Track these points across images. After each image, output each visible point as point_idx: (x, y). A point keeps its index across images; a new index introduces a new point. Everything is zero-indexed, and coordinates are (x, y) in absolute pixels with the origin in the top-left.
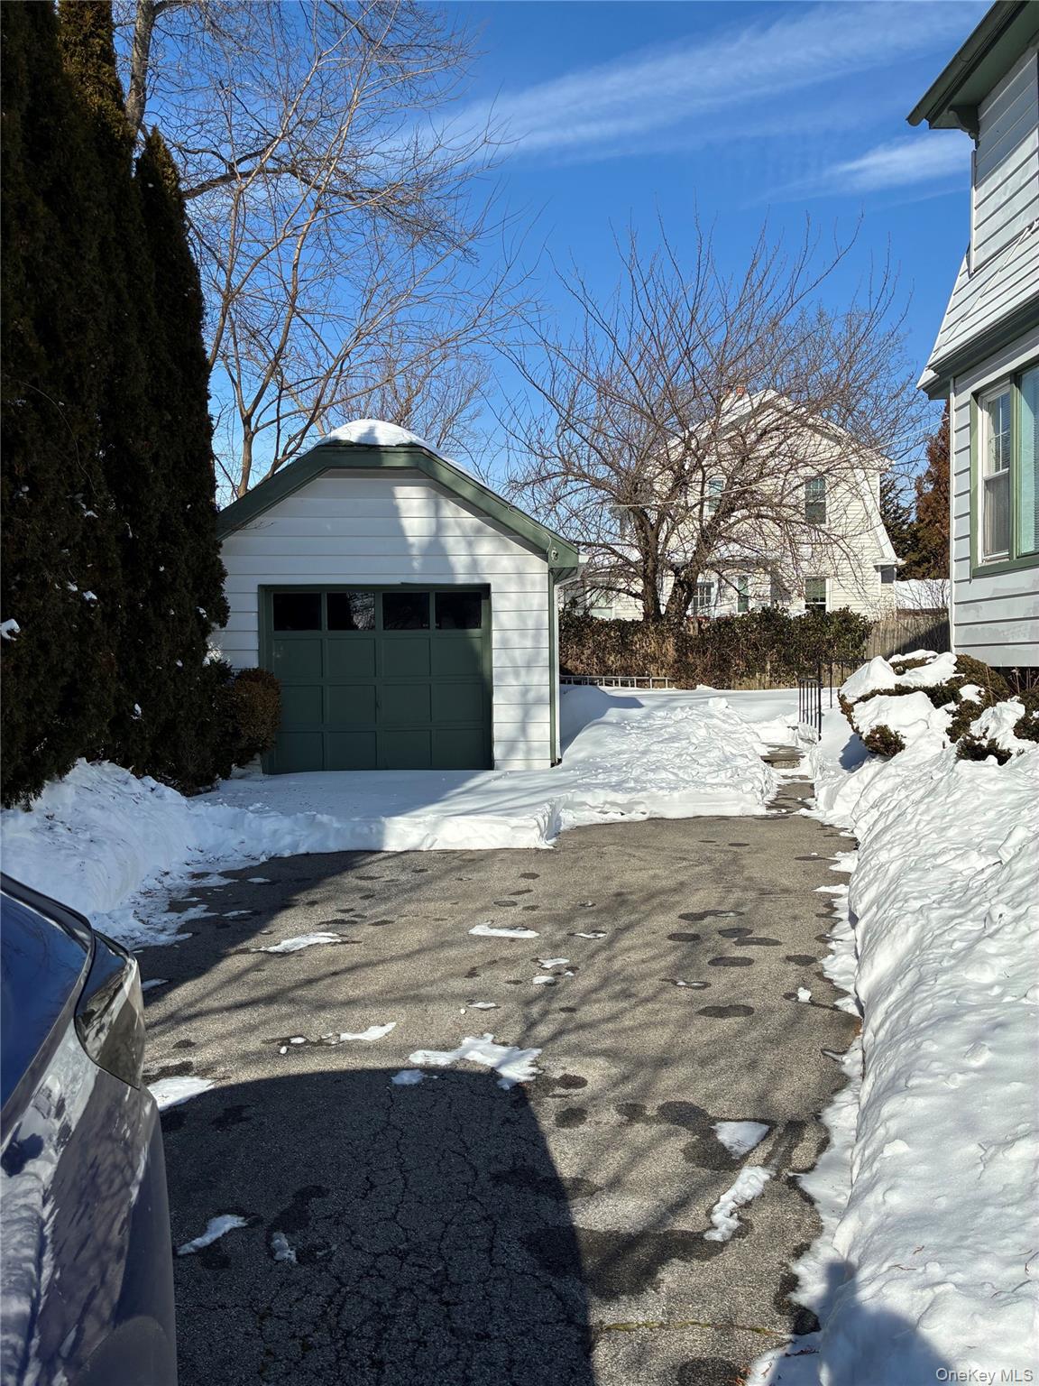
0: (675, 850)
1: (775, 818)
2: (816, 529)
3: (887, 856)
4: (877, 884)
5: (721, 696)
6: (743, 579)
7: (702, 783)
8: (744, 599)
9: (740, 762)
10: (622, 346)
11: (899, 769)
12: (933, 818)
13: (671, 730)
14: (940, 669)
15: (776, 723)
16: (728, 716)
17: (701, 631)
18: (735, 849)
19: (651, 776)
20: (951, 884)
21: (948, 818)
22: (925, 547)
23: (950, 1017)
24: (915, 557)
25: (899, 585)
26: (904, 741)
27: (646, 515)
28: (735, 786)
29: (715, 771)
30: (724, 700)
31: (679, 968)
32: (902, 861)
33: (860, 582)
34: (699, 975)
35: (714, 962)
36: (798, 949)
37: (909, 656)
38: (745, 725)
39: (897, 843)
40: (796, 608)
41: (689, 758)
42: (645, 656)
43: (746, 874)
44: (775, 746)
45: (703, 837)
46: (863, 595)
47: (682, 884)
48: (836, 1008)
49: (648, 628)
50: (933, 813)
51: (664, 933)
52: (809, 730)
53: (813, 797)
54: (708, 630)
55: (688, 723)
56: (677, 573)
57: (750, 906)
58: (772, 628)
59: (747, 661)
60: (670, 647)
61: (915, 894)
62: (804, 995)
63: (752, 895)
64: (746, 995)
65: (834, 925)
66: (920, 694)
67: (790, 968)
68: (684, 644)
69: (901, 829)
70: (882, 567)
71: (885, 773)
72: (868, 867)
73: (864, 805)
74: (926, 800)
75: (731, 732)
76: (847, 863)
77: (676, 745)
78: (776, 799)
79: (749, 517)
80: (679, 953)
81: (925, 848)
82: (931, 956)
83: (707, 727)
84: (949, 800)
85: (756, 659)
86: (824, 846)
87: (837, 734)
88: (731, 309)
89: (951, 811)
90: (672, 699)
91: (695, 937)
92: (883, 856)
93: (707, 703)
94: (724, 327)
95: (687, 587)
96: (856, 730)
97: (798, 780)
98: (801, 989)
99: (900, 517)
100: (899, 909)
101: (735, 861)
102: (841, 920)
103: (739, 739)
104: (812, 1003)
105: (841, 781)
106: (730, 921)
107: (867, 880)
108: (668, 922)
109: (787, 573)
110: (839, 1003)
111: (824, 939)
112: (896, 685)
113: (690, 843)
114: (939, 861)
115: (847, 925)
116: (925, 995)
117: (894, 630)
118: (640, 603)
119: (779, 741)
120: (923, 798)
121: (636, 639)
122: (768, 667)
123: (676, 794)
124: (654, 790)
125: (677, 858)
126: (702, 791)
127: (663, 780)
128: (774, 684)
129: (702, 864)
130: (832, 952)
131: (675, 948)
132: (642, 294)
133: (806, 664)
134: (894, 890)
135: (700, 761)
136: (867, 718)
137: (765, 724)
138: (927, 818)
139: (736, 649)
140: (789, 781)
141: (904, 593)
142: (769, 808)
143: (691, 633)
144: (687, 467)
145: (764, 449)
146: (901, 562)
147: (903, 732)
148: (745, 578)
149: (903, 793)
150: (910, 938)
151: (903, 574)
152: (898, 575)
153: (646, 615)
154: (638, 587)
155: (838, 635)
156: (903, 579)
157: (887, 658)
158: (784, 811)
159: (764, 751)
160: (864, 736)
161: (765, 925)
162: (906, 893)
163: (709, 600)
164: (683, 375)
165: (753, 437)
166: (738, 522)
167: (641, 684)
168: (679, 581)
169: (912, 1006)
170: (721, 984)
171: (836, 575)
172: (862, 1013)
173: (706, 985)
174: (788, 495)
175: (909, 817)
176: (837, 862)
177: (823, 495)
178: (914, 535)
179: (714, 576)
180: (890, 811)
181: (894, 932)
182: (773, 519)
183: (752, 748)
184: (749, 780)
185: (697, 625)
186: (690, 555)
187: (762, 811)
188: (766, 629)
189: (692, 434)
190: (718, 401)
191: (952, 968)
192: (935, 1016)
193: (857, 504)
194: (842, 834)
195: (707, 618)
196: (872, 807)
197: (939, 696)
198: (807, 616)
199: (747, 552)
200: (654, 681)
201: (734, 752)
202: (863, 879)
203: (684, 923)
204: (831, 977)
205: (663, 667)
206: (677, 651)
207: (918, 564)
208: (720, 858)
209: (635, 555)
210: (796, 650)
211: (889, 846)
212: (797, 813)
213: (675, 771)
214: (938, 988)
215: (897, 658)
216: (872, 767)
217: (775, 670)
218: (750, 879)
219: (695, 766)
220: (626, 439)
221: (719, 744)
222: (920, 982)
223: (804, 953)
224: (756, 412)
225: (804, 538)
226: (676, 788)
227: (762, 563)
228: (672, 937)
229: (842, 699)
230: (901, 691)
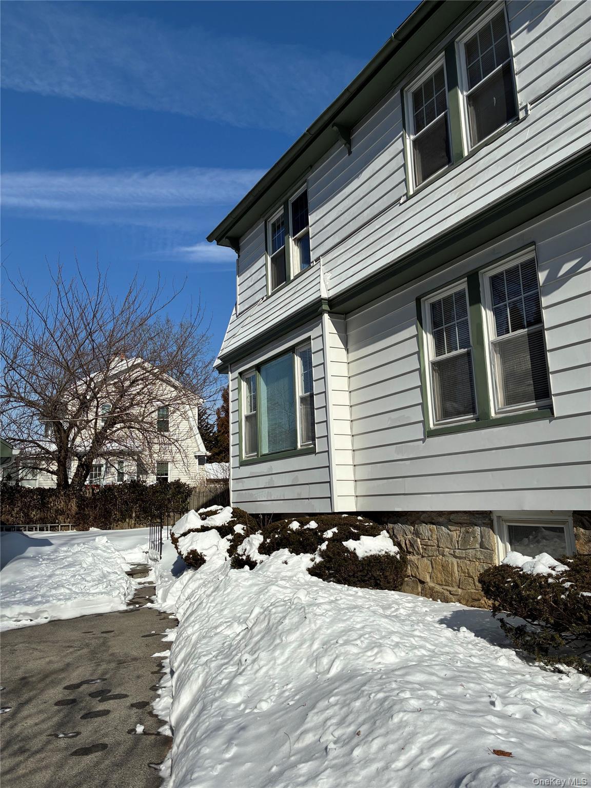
0: (65, 642)
1: (132, 611)
2: (163, 436)
3: (191, 630)
4: (185, 649)
5: (103, 535)
6: (121, 463)
7: (88, 593)
8: (121, 475)
9: (113, 577)
10: (51, 326)
11: (202, 575)
12: (217, 604)
13: (70, 559)
14: (224, 516)
15: (136, 550)
16: (108, 548)
17: (93, 493)
18: (105, 635)
19: (54, 592)
20: (224, 644)
21: (224, 604)
22: (221, 445)
23: (218, 728)
24: (216, 450)
25: (208, 466)
26: (205, 558)
27: (61, 424)
28: (107, 593)
29: (96, 585)
30: (105, 538)
31: (61, 725)
32: (198, 633)
33: (186, 465)
34: (74, 727)
35: (83, 717)
36: (138, 698)
37: (209, 509)
38: (117, 553)
39: (198, 621)
40: (151, 480)
41: (80, 578)
42: (57, 511)
43: (110, 651)
44: (135, 565)
45: (85, 630)
46: (188, 472)
47: (68, 665)
48: (159, 734)
49: (60, 493)
50: (217, 601)
51: (52, 701)
52: (155, 554)
53: (155, 595)
54: (98, 493)
55: (81, 554)
56: (80, 460)
57: (111, 673)
58: (136, 492)
59: (121, 512)
60: (73, 506)
61: (205, 653)
62: (140, 729)
63: (113, 665)
64: (104, 736)
65: (162, 677)
66: (214, 530)
67: (133, 712)
68: (83, 503)
69: (200, 612)
70: (199, 456)
71: (194, 578)
72: (181, 638)
73: (183, 598)
74: (213, 594)
75: (108, 558)
76: (171, 636)
77: (72, 569)
78: (133, 599)
79: (124, 428)
80: (61, 715)
81: (212, 623)
82: (210, 691)
83: (93, 556)
84: (226, 593)
85: (127, 511)
86: (160, 626)
87: (170, 556)
88: (117, 313)
89: (226, 599)
90: (73, 538)
91: (73, 701)
92: (190, 631)
93: (95, 540)
94: (112, 322)
95: (86, 468)
96: (180, 553)
97: (147, 585)
98: (138, 725)
99: (209, 429)
100: (196, 663)
101: (104, 643)
102: (165, 673)
103: (112, 562)
104: (145, 733)
105: (171, 584)
106: (98, 685)
107: (180, 647)
108: (56, 693)
109: (146, 459)
110: (160, 730)
111: (155, 688)
112: (202, 526)
113: (75, 635)
114: (218, 630)
115: (169, 676)
116: (205, 717)
117: (204, 492)
118: (55, 477)
119: (137, 561)
120: (212, 592)
121: (51, 500)
122: (134, 515)
123: (69, 603)
124: (55, 601)
125: (66, 647)
126: (87, 599)
127: (61, 594)
128: (137, 525)
129: (83, 648)
130: (159, 696)
131: (59, 711)
132: (64, 299)
133: (156, 513)
134: (194, 652)
135: (87, 579)
136: (186, 545)
137: (130, 551)
138: (213, 604)
139: (115, 505)
140: (141, 586)
141: (210, 471)
142: (128, 604)
143: (87, 495)
144: (88, 397)
145: (134, 390)
146: (209, 454)
147: (205, 553)
148: (122, 462)
149: (203, 589)
150: (200, 681)
151: (210, 460)
152: (207, 460)
153: (58, 485)
154: (54, 467)
155: (174, 496)
156: (211, 462)
157: (197, 511)
158: (137, 606)
159: (128, 568)
160: (184, 557)
161: (119, 685)
162: (200, 653)
163: (100, 474)
164: (88, 346)
165: (127, 383)
166: (118, 430)
167: (53, 529)
168: (81, 463)
169: (198, 725)
170: (88, 732)
171: (173, 461)
172: (173, 734)
173: (78, 734)
174: (147, 416)
175: (204, 605)
176: (167, 635)
177: (167, 416)
178: (216, 439)
179: (103, 462)
180: (195, 602)
181: (191, 679)
182: (138, 429)
183: (121, 567)
184: (117, 588)
185: (91, 491)
186: (88, 448)
187: (124, 607)
188: (133, 493)
189: (92, 379)
190: (108, 363)
191: (220, 697)
192: (209, 729)
193: (185, 422)
194: (170, 617)
195: (98, 486)
196: (187, 599)
197: (224, 531)
198: (157, 484)
199: (123, 448)
200: (61, 526)
201: (110, 570)
202: (178, 646)
203: (67, 692)
204: (157, 713)
205: (68, 517)
206: (78, 507)
207: (218, 454)
208: (94, 642)
209: (53, 447)
210: (150, 504)
211: (193, 624)
212: (145, 606)
213: (70, 587)
214: (213, 711)
215: (202, 510)
216: (188, 574)
217: (138, 517)
218: (112, 654)
219: (84, 582)
220: (51, 379)
221: (101, 566)
222: (203, 709)
223: (143, 700)
224: (130, 369)
225: (156, 440)
226: (69, 599)
227: (131, 453)
228: (56, 704)
229: (172, 535)
230: (204, 529)
